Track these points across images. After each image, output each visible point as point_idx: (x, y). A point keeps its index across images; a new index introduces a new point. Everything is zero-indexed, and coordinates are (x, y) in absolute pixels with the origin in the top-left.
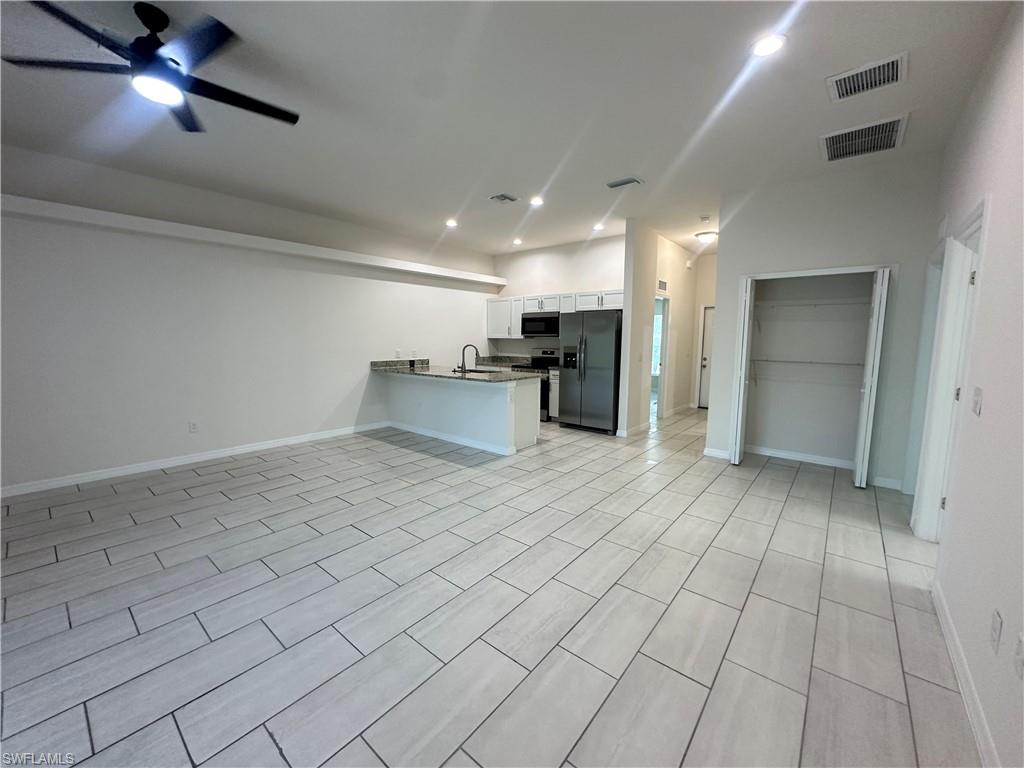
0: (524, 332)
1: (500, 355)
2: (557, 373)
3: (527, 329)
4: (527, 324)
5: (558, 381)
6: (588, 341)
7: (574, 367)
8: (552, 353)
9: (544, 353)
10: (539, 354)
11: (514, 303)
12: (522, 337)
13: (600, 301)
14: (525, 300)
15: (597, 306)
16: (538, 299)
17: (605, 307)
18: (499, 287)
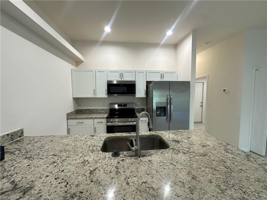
0: (109, 93)
3: (111, 91)
11: (97, 73)
12: (107, 96)
13: (162, 76)
14: (108, 72)
15: (160, 79)
16: (119, 72)
17: (165, 79)
18: (77, 62)
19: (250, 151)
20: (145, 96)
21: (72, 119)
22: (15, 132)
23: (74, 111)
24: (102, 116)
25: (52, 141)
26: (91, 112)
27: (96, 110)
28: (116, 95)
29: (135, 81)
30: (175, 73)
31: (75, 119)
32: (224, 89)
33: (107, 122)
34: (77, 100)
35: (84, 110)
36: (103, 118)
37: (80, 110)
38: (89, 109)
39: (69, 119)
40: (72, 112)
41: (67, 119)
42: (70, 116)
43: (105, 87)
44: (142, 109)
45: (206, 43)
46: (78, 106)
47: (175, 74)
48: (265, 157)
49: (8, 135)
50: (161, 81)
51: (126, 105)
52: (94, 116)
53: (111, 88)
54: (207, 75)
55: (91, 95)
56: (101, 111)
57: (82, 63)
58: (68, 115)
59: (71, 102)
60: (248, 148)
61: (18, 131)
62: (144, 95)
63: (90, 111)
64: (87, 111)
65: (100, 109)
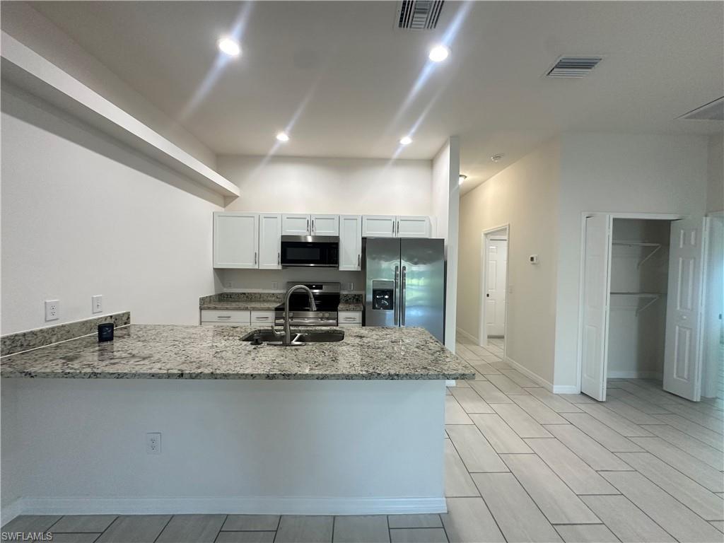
0: (284, 261)
2: (357, 315)
3: (289, 257)
8: (319, 287)
11: (263, 221)
12: (280, 267)
13: (396, 227)
14: (284, 218)
15: (391, 233)
16: (305, 218)
17: (402, 234)
18: (226, 198)
19: (582, 392)
20: (360, 269)
21: (209, 308)
22: (119, 315)
23: (216, 295)
24: (266, 305)
25: (172, 330)
26: (249, 298)
27: (260, 294)
28: (312, 265)
29: (337, 238)
30: (424, 221)
31: (215, 309)
32: (532, 256)
33: (277, 318)
34: (222, 274)
35: (236, 294)
36: (268, 309)
37: (227, 294)
38: (244, 294)
39: (204, 309)
40: (210, 297)
41: (201, 309)
42: (205, 304)
43: (277, 249)
44: (355, 295)
45: (496, 157)
46: (224, 285)
47: (425, 223)
48: (604, 404)
49: (111, 317)
50: (394, 236)
51: (322, 286)
52: (253, 305)
53: (289, 250)
54: (508, 223)
55: (249, 265)
56: (270, 299)
57: (234, 200)
58: (203, 300)
59: (210, 276)
60: (576, 385)
61: (124, 314)
62: (357, 266)
63: (247, 297)
64: (242, 296)
65: (269, 294)
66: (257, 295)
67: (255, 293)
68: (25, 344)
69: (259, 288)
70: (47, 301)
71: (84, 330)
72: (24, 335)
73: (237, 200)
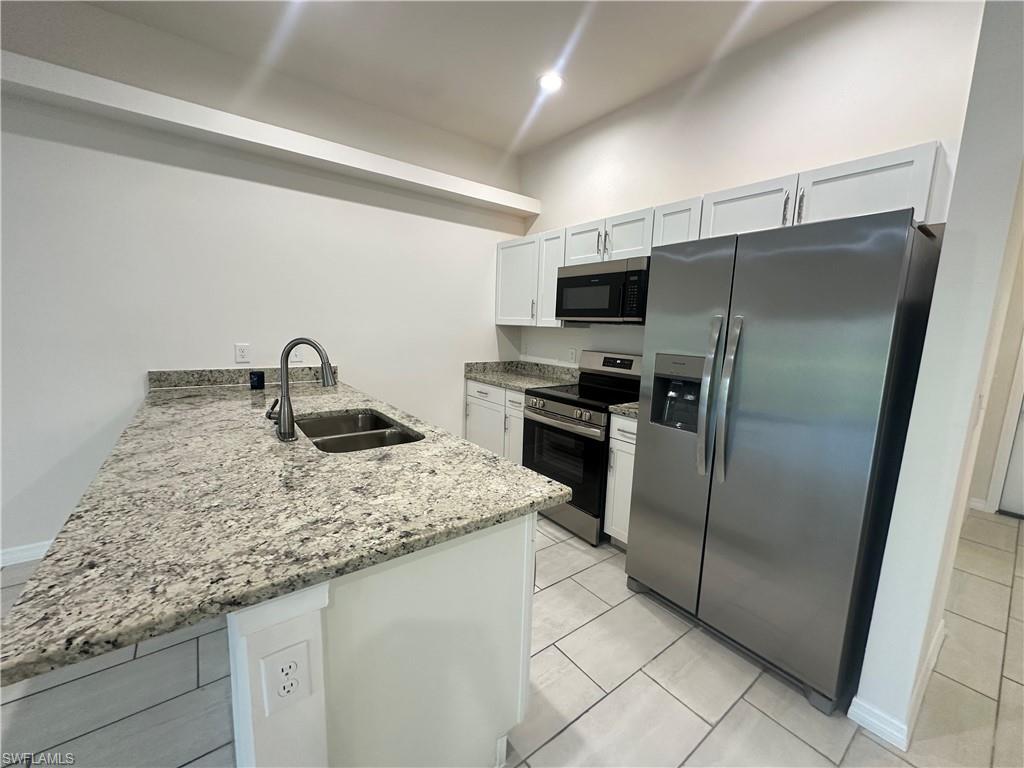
0: (560, 312)
1: (523, 358)
2: (632, 425)
3: (569, 305)
4: (570, 292)
5: (632, 449)
6: (748, 338)
7: (691, 425)
8: (627, 364)
9: (608, 362)
10: (596, 364)
12: (559, 324)
14: (568, 235)
18: (526, 220)
26: (541, 373)
27: (554, 368)
33: (527, 406)
36: (520, 390)
38: (537, 365)
39: (471, 379)
41: (466, 378)
49: (310, 368)
51: (631, 361)
53: (564, 291)
56: (564, 376)
57: (534, 221)
63: (540, 370)
64: (535, 368)
65: (563, 368)
66: (550, 369)
67: (548, 366)
68: (212, 380)
69: (554, 358)
70: (238, 344)
71: (276, 377)
72: (211, 371)
73: (537, 221)
